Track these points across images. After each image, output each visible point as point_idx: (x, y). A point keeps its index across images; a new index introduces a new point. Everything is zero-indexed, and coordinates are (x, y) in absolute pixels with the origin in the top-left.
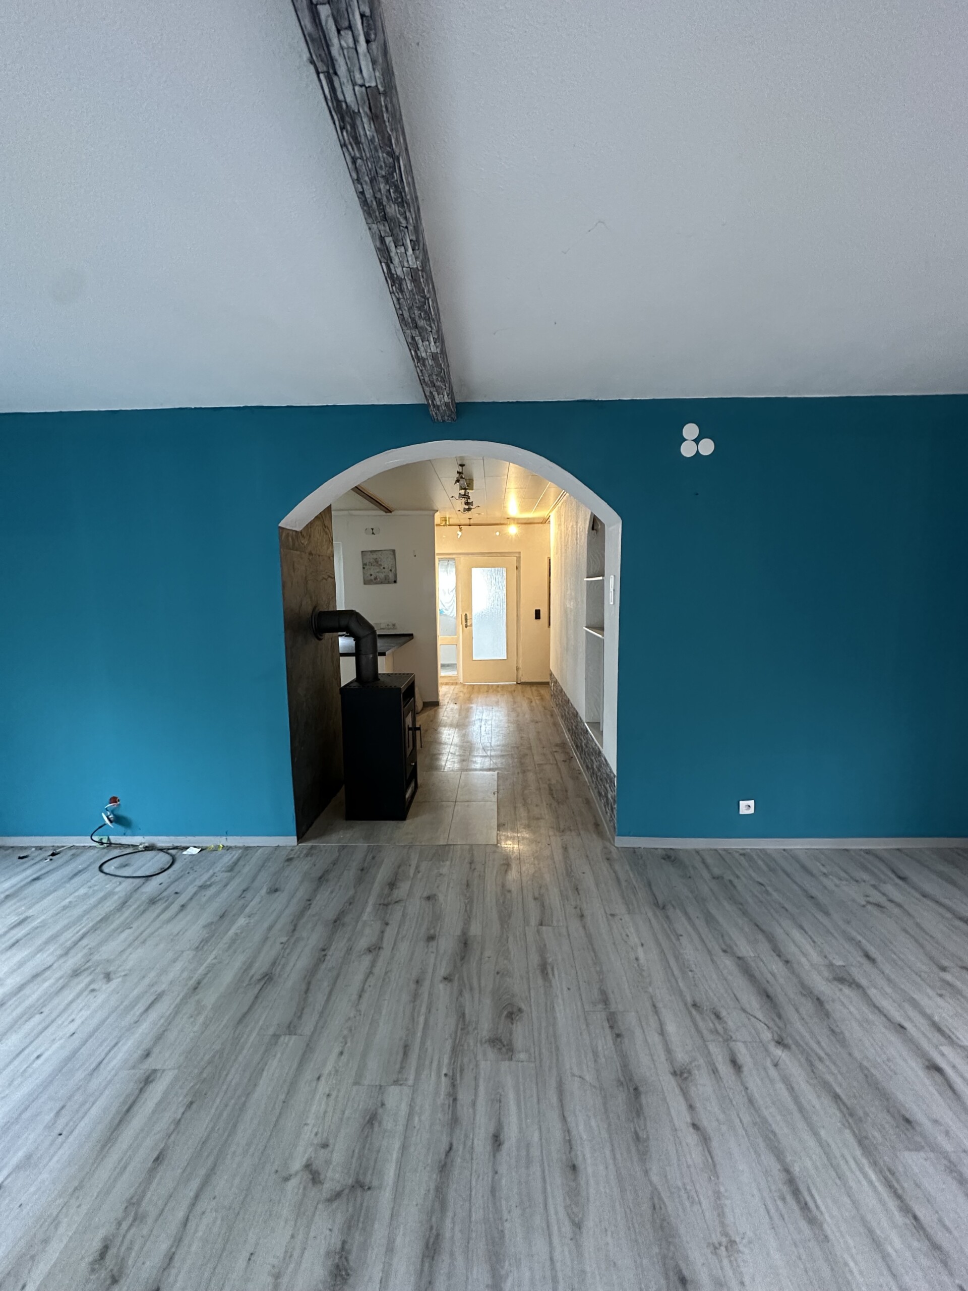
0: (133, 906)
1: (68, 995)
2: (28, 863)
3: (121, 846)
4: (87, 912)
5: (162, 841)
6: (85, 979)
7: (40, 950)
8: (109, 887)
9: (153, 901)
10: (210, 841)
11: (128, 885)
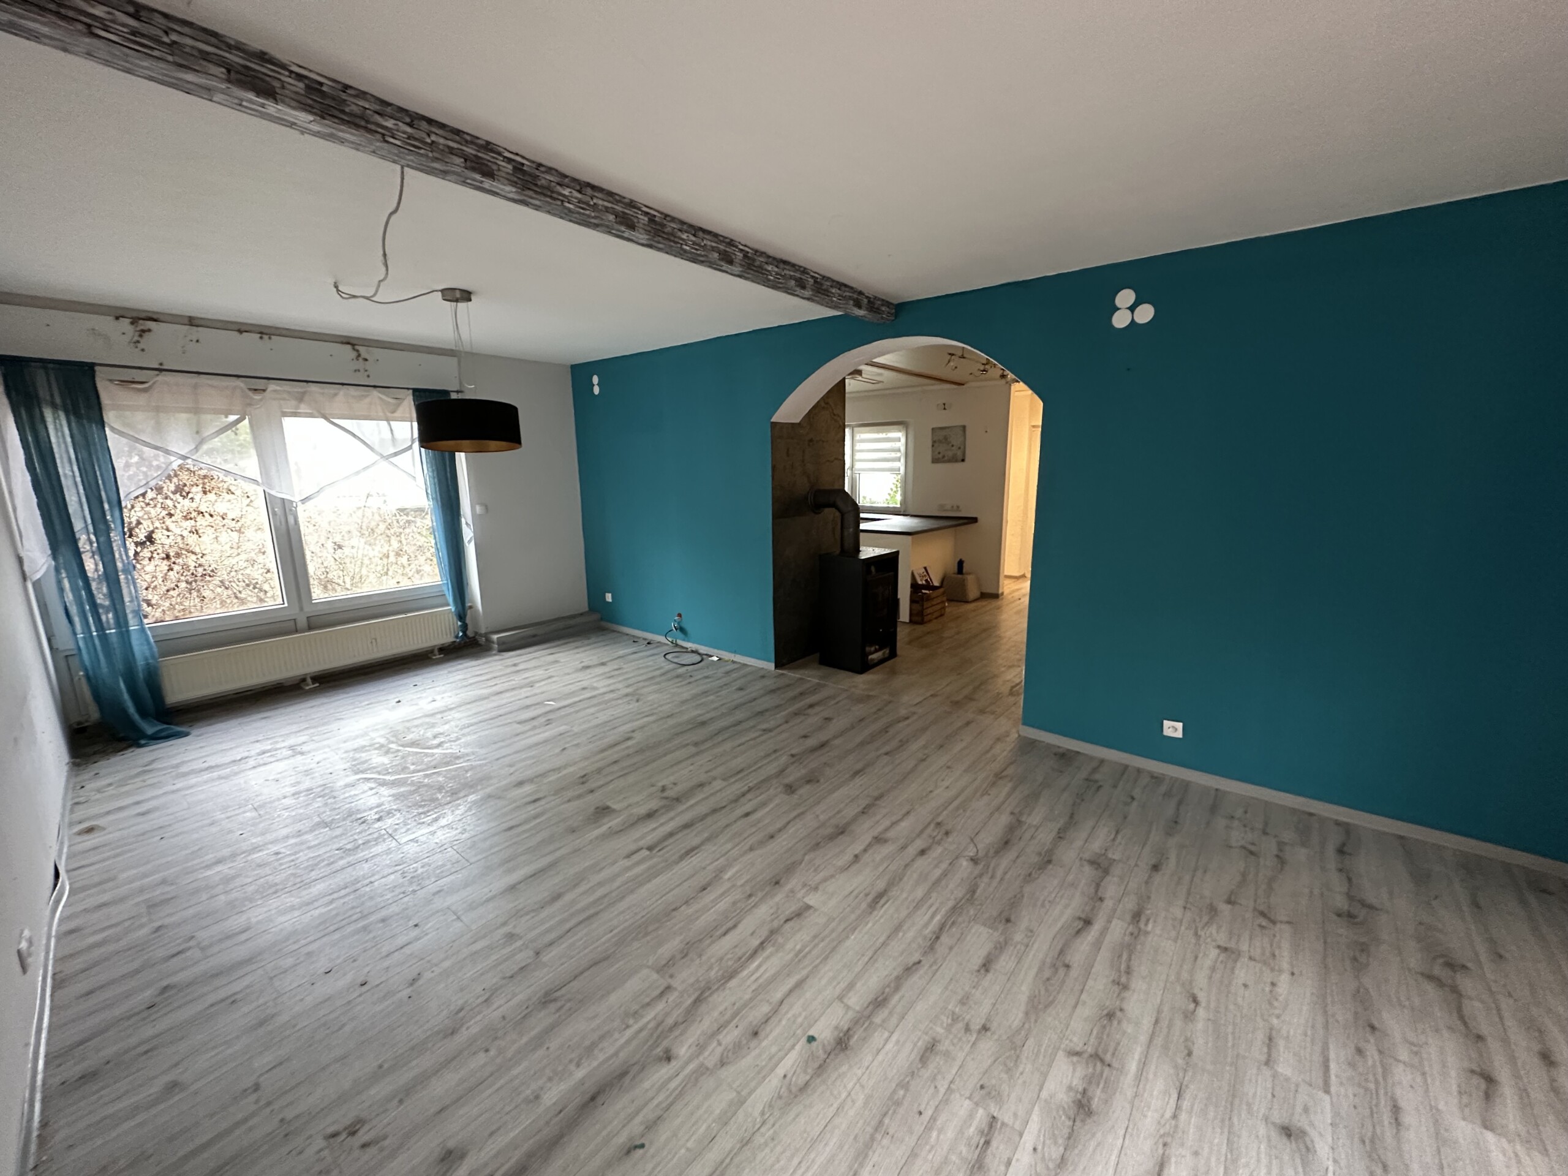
0: (669, 676)
1: (620, 701)
2: (636, 644)
3: (682, 647)
4: (647, 673)
5: (703, 649)
6: (629, 698)
7: (620, 682)
8: (663, 664)
9: (678, 676)
10: (727, 656)
11: (672, 666)
